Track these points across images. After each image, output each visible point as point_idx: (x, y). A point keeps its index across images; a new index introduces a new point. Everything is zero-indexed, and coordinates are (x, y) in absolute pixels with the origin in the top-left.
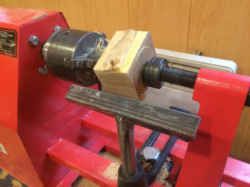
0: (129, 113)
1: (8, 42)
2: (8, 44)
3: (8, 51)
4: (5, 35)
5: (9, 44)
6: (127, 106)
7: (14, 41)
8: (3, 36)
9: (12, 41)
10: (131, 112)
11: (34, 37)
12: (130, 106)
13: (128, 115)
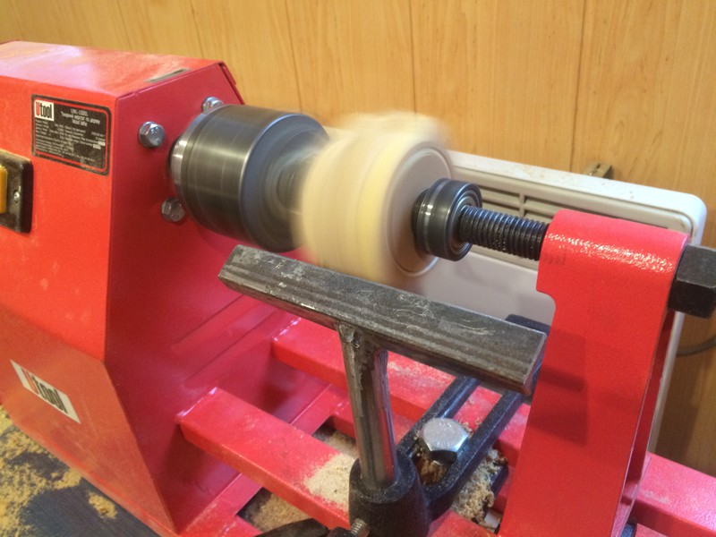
0: (368, 317)
1: (88, 136)
2: (89, 142)
3: (89, 159)
4: (83, 118)
5: (91, 141)
6: (368, 302)
7: (102, 135)
8: (77, 123)
9: (98, 135)
10: (374, 316)
11: (153, 126)
12: (375, 302)
13: (367, 322)
